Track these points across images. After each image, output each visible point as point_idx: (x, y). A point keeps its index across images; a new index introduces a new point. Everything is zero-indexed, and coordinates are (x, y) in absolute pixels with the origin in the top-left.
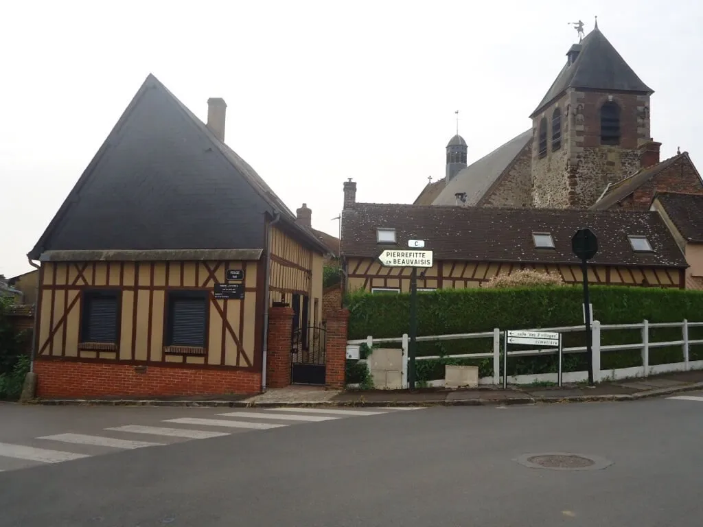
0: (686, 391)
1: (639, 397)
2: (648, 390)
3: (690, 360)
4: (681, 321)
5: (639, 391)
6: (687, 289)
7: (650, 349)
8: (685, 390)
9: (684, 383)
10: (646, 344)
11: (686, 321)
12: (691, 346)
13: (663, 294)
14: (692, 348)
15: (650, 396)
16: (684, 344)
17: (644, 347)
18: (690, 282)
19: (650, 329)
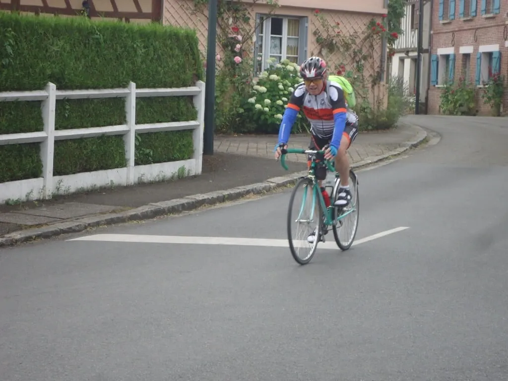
0: (112, 224)
1: (17, 241)
2: (39, 225)
3: (137, 163)
4: (125, 85)
5: (19, 228)
6: (165, 23)
7: (58, 142)
8: (110, 222)
9: (113, 208)
10: (50, 134)
11: (133, 85)
12: (140, 135)
13: (90, 32)
14: (143, 138)
15: (38, 236)
16: (128, 131)
17: (46, 138)
18: (172, 11)
19: (60, 102)
